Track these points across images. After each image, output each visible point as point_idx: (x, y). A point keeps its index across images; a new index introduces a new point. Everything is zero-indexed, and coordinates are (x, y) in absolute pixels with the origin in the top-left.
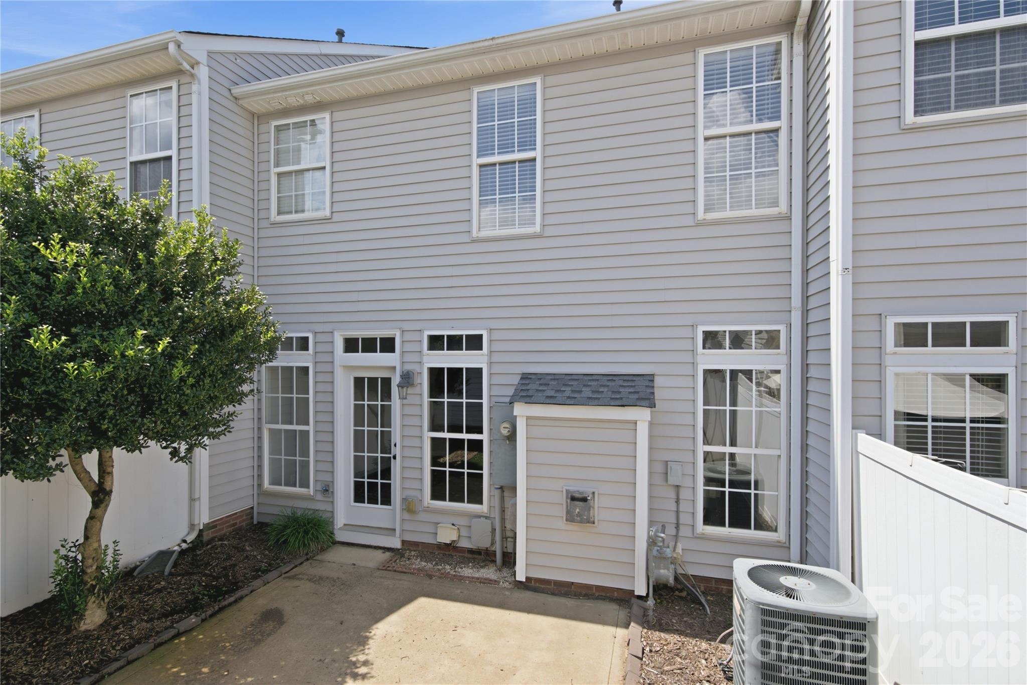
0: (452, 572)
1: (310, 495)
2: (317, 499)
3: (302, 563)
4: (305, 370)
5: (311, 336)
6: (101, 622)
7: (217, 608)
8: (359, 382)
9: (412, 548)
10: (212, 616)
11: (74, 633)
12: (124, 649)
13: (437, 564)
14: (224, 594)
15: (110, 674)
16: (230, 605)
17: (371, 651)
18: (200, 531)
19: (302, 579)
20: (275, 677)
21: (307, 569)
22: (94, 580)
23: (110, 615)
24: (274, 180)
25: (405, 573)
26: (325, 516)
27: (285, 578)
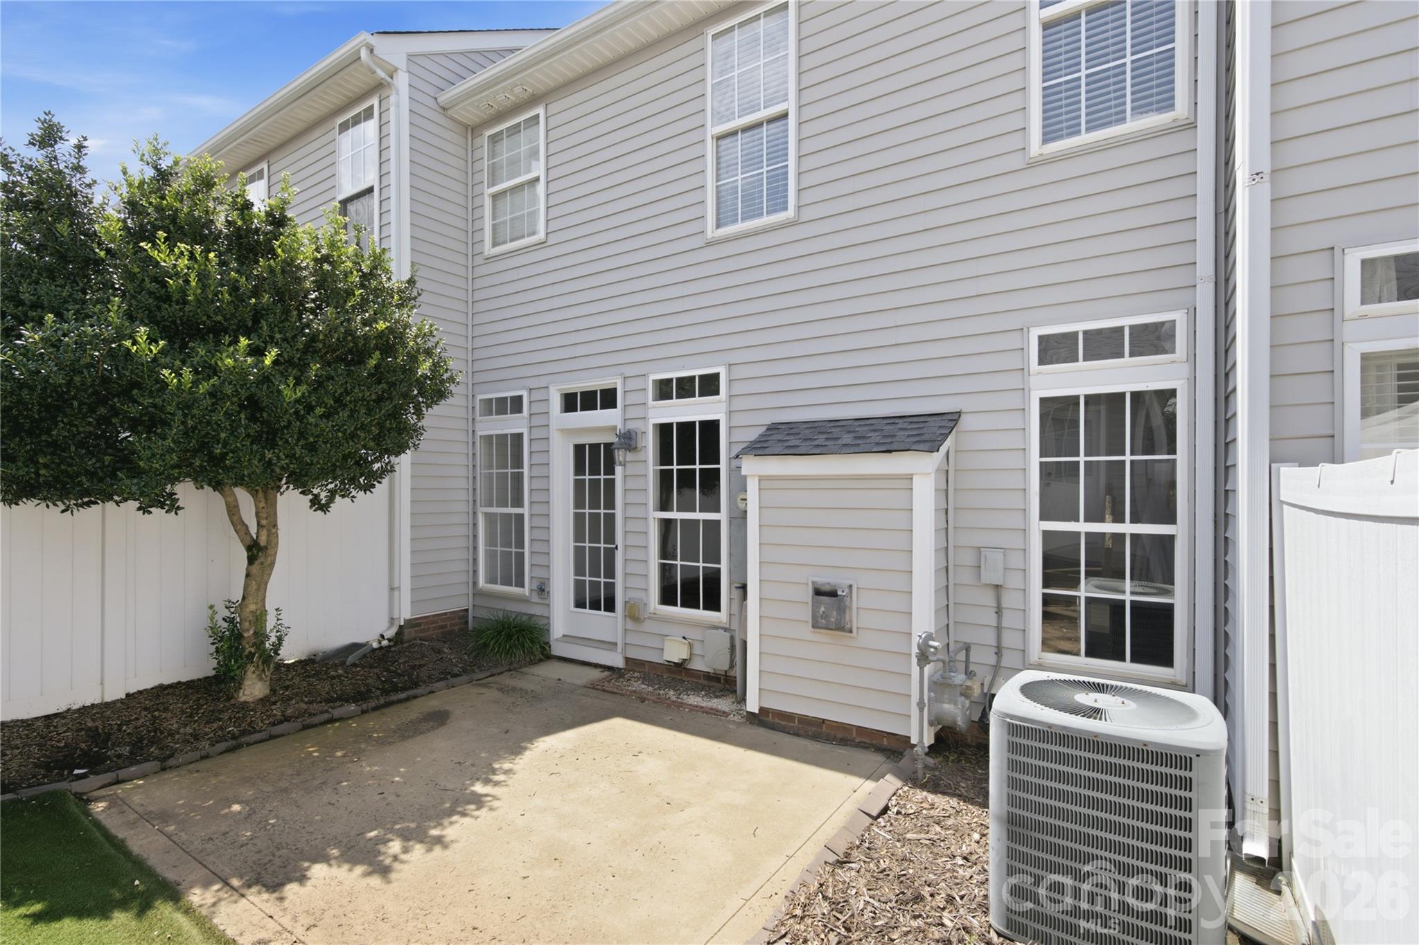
0: (674, 698)
1: (525, 595)
2: (532, 600)
3: (502, 673)
4: (518, 437)
5: (525, 394)
6: (261, 696)
7: (382, 701)
8: (579, 449)
9: (637, 670)
10: (375, 709)
11: (233, 702)
12: (274, 724)
13: (659, 688)
14: (396, 689)
15: (248, 745)
16: (400, 701)
17: (521, 761)
18: (401, 627)
19: (492, 687)
20: (402, 770)
21: (507, 680)
22: (252, 647)
23: (273, 691)
24: (488, 203)
25: (616, 693)
26: (543, 622)
27: (473, 685)
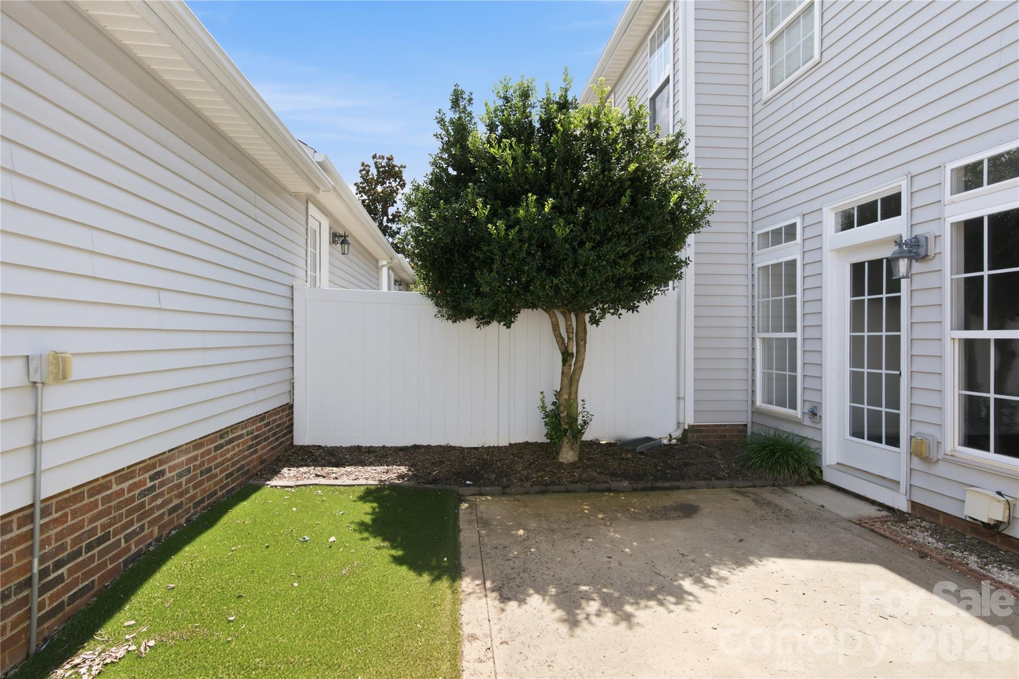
0: (974, 566)
1: (797, 418)
2: (804, 423)
3: (765, 486)
4: (792, 264)
5: (798, 221)
6: (572, 461)
7: (649, 485)
8: (857, 269)
9: (928, 519)
10: (644, 489)
11: (555, 461)
12: (572, 482)
13: (955, 549)
14: (664, 478)
15: (553, 492)
16: (664, 489)
17: (740, 574)
18: (685, 430)
19: (749, 497)
20: (635, 544)
21: (767, 494)
22: (566, 424)
23: (580, 459)
24: (766, 51)
25: (887, 538)
26: (813, 446)
27: (734, 491)
